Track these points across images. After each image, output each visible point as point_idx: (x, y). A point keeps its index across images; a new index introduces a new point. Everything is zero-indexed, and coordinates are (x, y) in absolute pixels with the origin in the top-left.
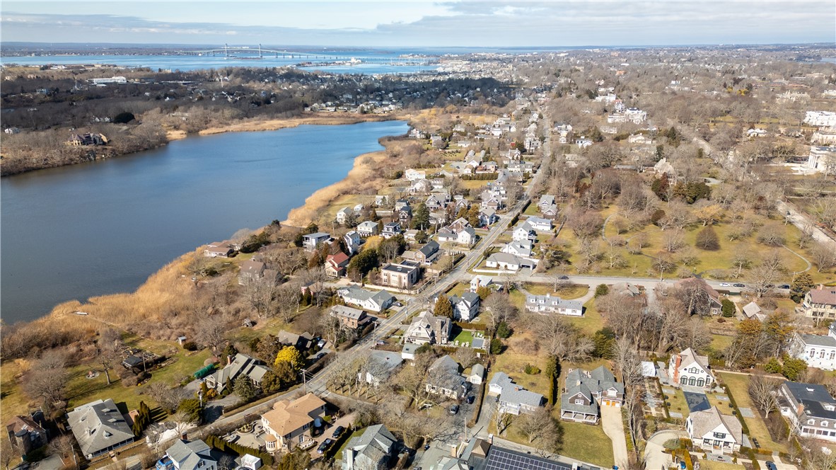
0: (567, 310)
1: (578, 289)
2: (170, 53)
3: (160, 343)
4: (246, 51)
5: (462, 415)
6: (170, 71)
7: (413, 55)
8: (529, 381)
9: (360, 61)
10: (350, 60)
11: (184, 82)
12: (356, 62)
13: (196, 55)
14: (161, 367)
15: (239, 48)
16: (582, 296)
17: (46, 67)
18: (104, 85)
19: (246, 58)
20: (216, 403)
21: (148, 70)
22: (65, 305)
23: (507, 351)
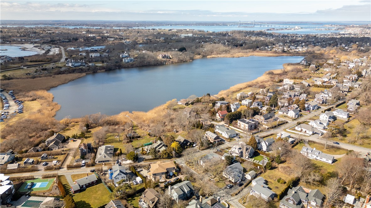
0: (323, 158)
1: (340, 151)
2: (217, 25)
3: (143, 131)
4: (248, 24)
5: (232, 190)
6: (211, 32)
7: (331, 25)
8: (276, 185)
9: (300, 28)
10: (295, 27)
11: (213, 36)
12: (298, 28)
13: (227, 25)
14: (137, 139)
15: (246, 23)
16: (340, 154)
17: (170, 30)
18: (184, 37)
19: (246, 27)
20: (144, 157)
21: (203, 31)
22: (125, 112)
23: (276, 170)
